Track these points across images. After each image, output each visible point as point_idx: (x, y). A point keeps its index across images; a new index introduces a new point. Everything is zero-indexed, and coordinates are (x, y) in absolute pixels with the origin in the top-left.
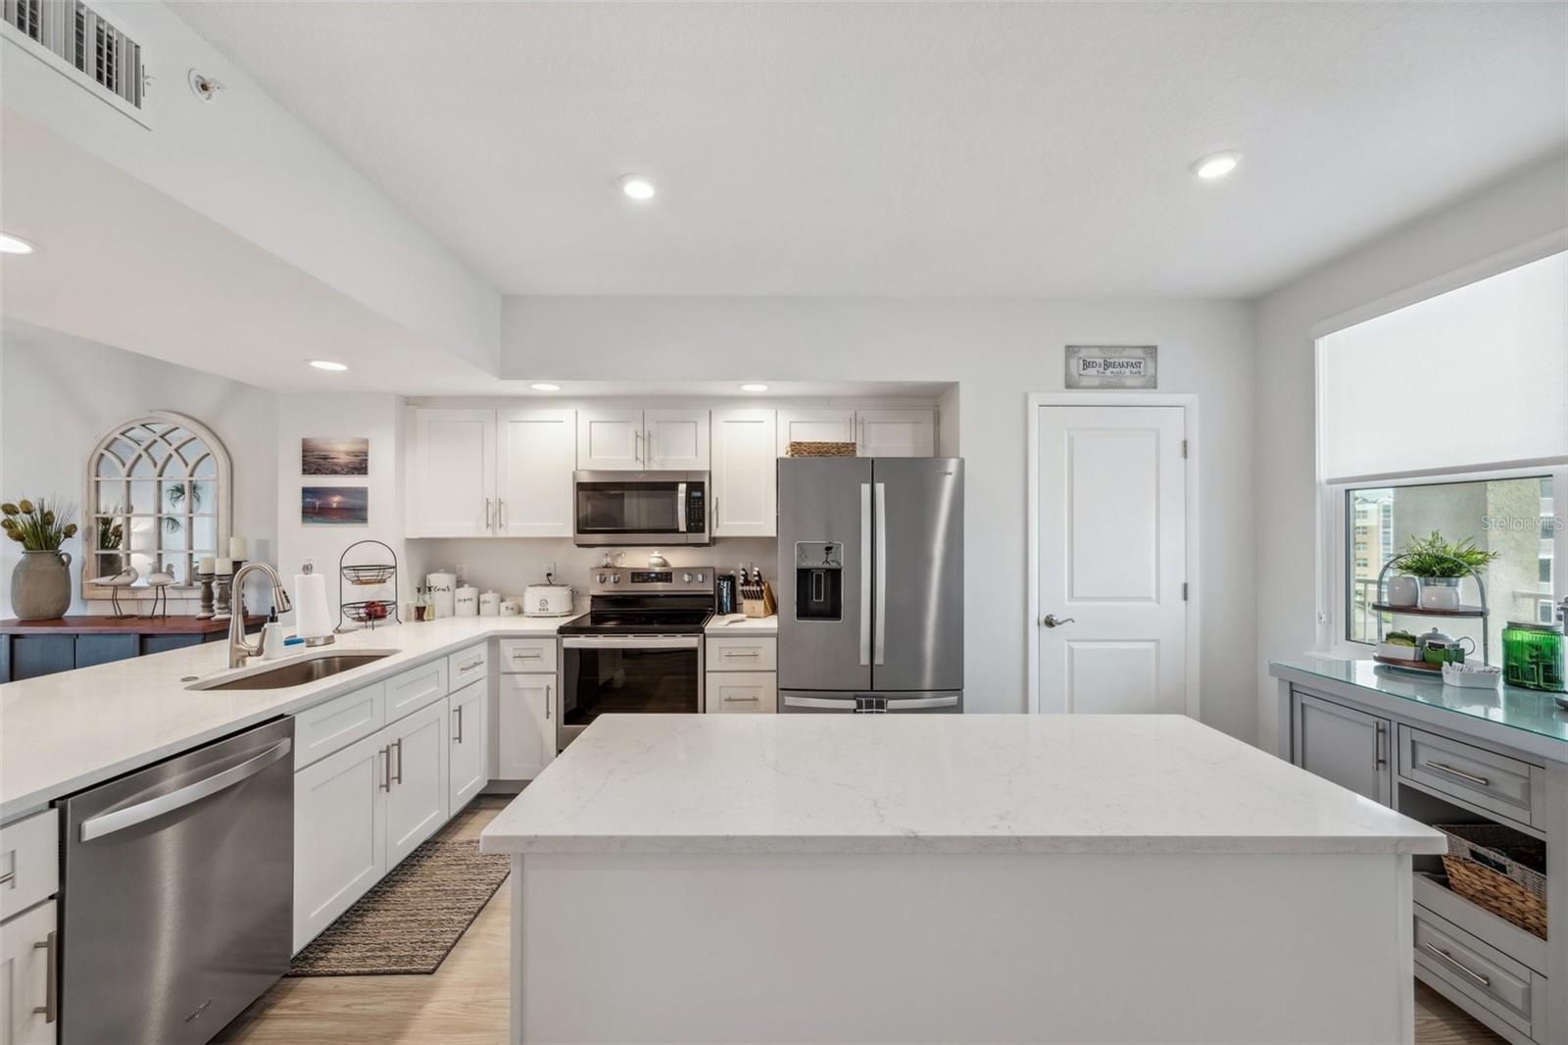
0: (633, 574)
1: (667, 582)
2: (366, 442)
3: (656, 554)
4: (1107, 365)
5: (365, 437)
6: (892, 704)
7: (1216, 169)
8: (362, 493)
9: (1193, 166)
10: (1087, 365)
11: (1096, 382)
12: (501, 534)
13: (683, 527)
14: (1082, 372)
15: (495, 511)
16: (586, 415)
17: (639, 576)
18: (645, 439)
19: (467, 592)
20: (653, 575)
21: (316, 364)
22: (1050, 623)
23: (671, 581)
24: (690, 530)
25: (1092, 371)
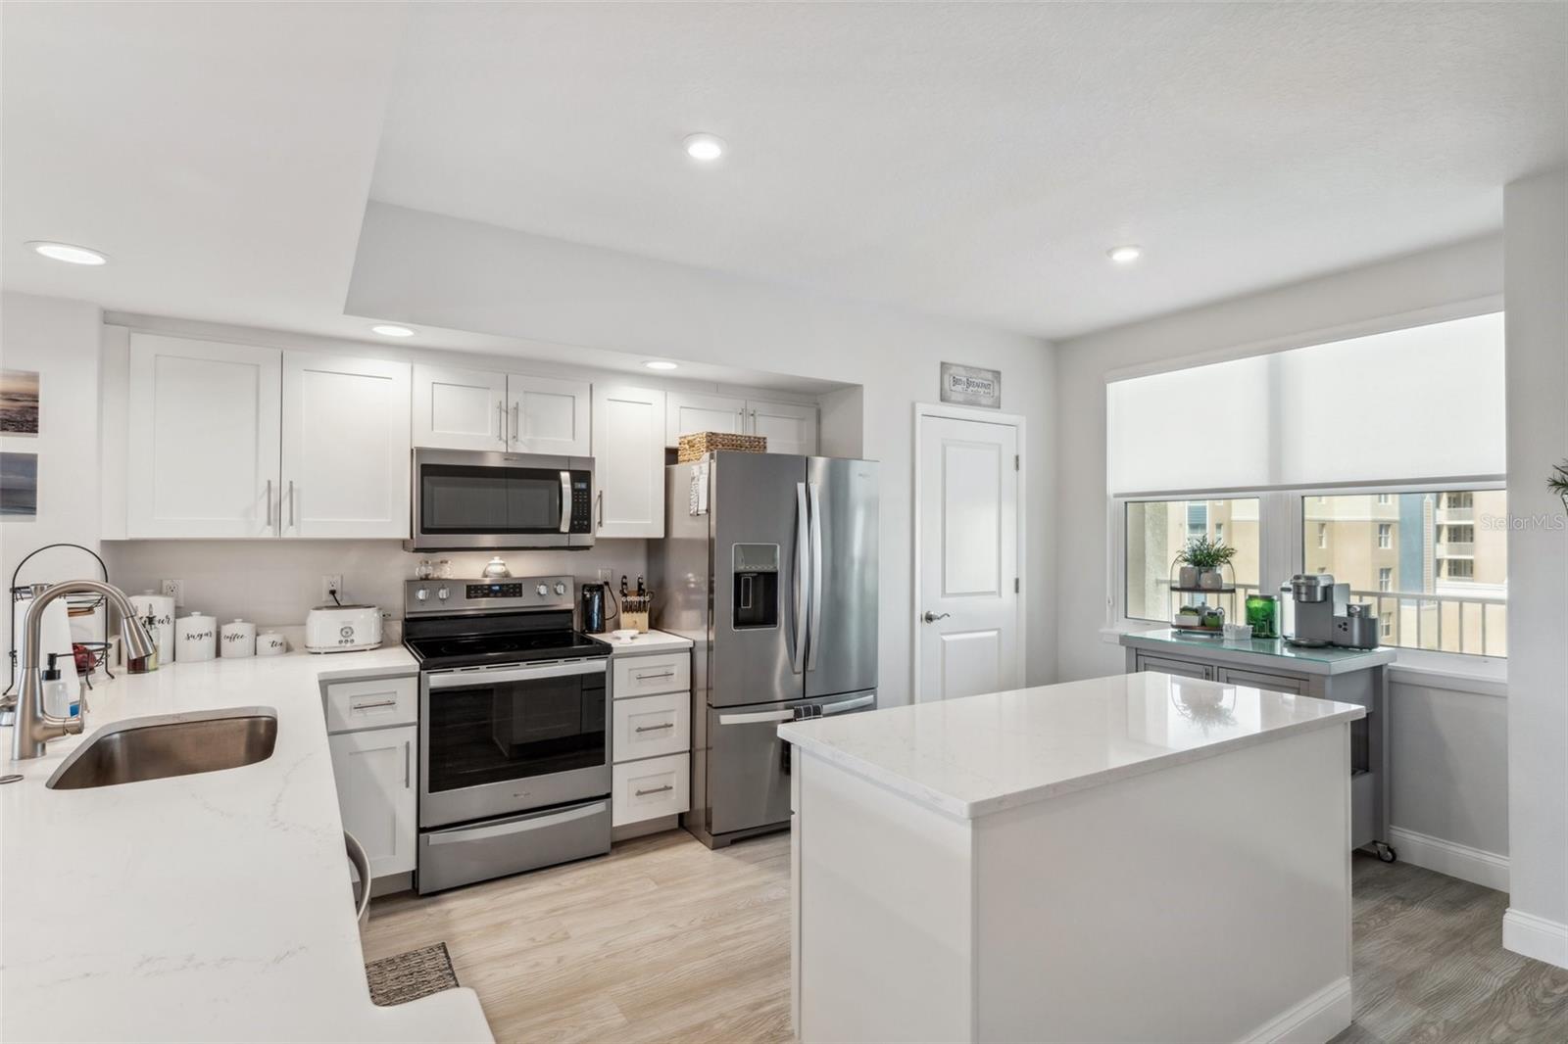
0: (469, 588)
1: (514, 596)
2: (34, 377)
3: (497, 560)
4: (969, 384)
5: (32, 368)
6: (826, 708)
7: (1125, 256)
8: (28, 463)
9: (1110, 252)
10: (956, 381)
11: (961, 398)
12: (289, 533)
13: (565, 527)
14: (953, 388)
15: (279, 500)
16: (425, 376)
17: (474, 590)
18: (509, 413)
19: (198, 623)
20: (497, 588)
21: (48, 251)
22: (929, 618)
23: (521, 596)
24: (573, 530)
25: (959, 388)
